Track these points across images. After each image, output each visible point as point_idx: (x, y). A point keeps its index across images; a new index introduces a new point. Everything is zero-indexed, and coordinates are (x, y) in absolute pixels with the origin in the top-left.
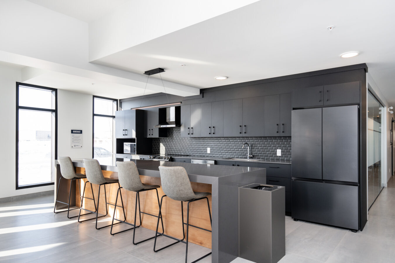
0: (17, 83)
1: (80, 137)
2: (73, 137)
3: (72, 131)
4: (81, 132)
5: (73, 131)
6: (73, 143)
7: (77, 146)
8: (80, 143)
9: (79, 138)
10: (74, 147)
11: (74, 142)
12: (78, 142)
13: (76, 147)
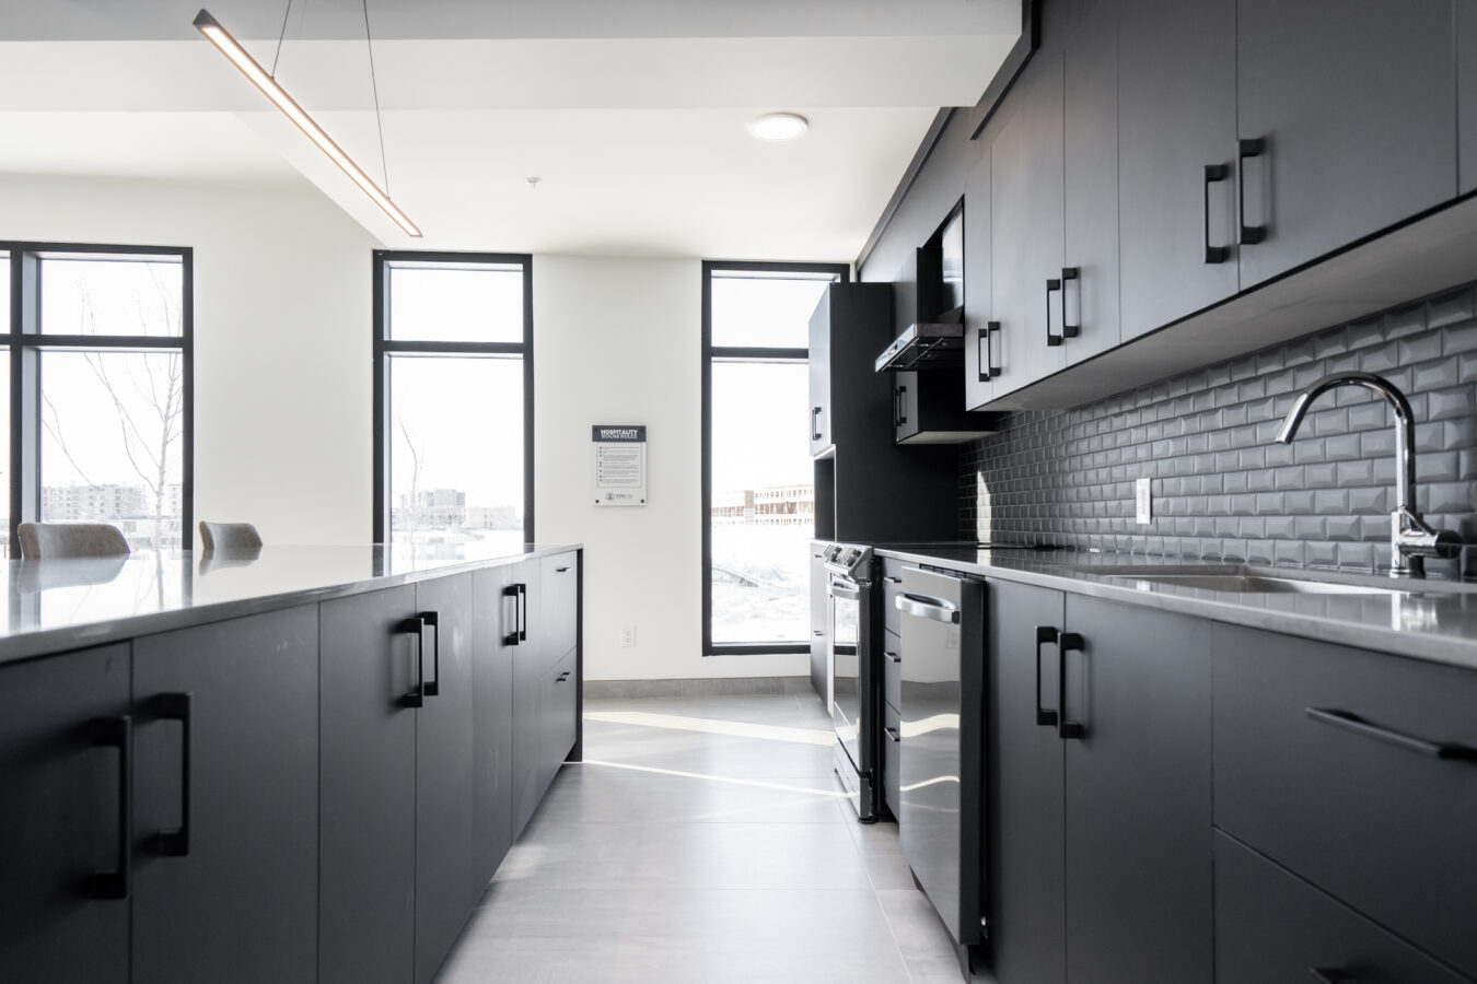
0: (375, 252)
1: (634, 457)
2: (601, 459)
3: (597, 433)
4: (641, 434)
5: (603, 432)
6: (601, 484)
7: (618, 496)
8: (638, 484)
9: (632, 462)
10: (604, 502)
11: (609, 482)
12: (628, 481)
13: (616, 502)
